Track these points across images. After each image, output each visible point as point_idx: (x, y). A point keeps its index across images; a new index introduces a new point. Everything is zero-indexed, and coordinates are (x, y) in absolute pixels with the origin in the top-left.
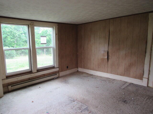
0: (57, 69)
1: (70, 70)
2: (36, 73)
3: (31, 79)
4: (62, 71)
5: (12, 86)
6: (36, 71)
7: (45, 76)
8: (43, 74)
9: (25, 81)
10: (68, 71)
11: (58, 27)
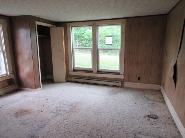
0: (122, 77)
1: (144, 84)
2: (96, 73)
3: (91, 78)
4: (129, 81)
5: (75, 78)
6: (96, 72)
7: (105, 80)
8: (103, 77)
9: (85, 78)
10: (140, 84)
11: (126, 24)
